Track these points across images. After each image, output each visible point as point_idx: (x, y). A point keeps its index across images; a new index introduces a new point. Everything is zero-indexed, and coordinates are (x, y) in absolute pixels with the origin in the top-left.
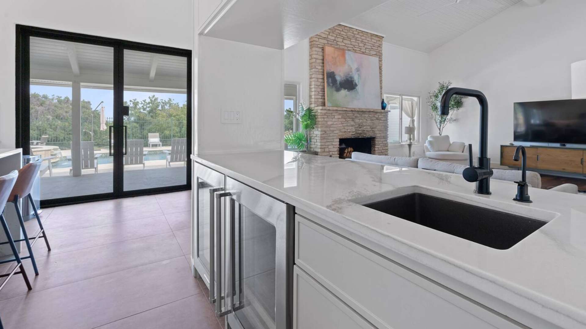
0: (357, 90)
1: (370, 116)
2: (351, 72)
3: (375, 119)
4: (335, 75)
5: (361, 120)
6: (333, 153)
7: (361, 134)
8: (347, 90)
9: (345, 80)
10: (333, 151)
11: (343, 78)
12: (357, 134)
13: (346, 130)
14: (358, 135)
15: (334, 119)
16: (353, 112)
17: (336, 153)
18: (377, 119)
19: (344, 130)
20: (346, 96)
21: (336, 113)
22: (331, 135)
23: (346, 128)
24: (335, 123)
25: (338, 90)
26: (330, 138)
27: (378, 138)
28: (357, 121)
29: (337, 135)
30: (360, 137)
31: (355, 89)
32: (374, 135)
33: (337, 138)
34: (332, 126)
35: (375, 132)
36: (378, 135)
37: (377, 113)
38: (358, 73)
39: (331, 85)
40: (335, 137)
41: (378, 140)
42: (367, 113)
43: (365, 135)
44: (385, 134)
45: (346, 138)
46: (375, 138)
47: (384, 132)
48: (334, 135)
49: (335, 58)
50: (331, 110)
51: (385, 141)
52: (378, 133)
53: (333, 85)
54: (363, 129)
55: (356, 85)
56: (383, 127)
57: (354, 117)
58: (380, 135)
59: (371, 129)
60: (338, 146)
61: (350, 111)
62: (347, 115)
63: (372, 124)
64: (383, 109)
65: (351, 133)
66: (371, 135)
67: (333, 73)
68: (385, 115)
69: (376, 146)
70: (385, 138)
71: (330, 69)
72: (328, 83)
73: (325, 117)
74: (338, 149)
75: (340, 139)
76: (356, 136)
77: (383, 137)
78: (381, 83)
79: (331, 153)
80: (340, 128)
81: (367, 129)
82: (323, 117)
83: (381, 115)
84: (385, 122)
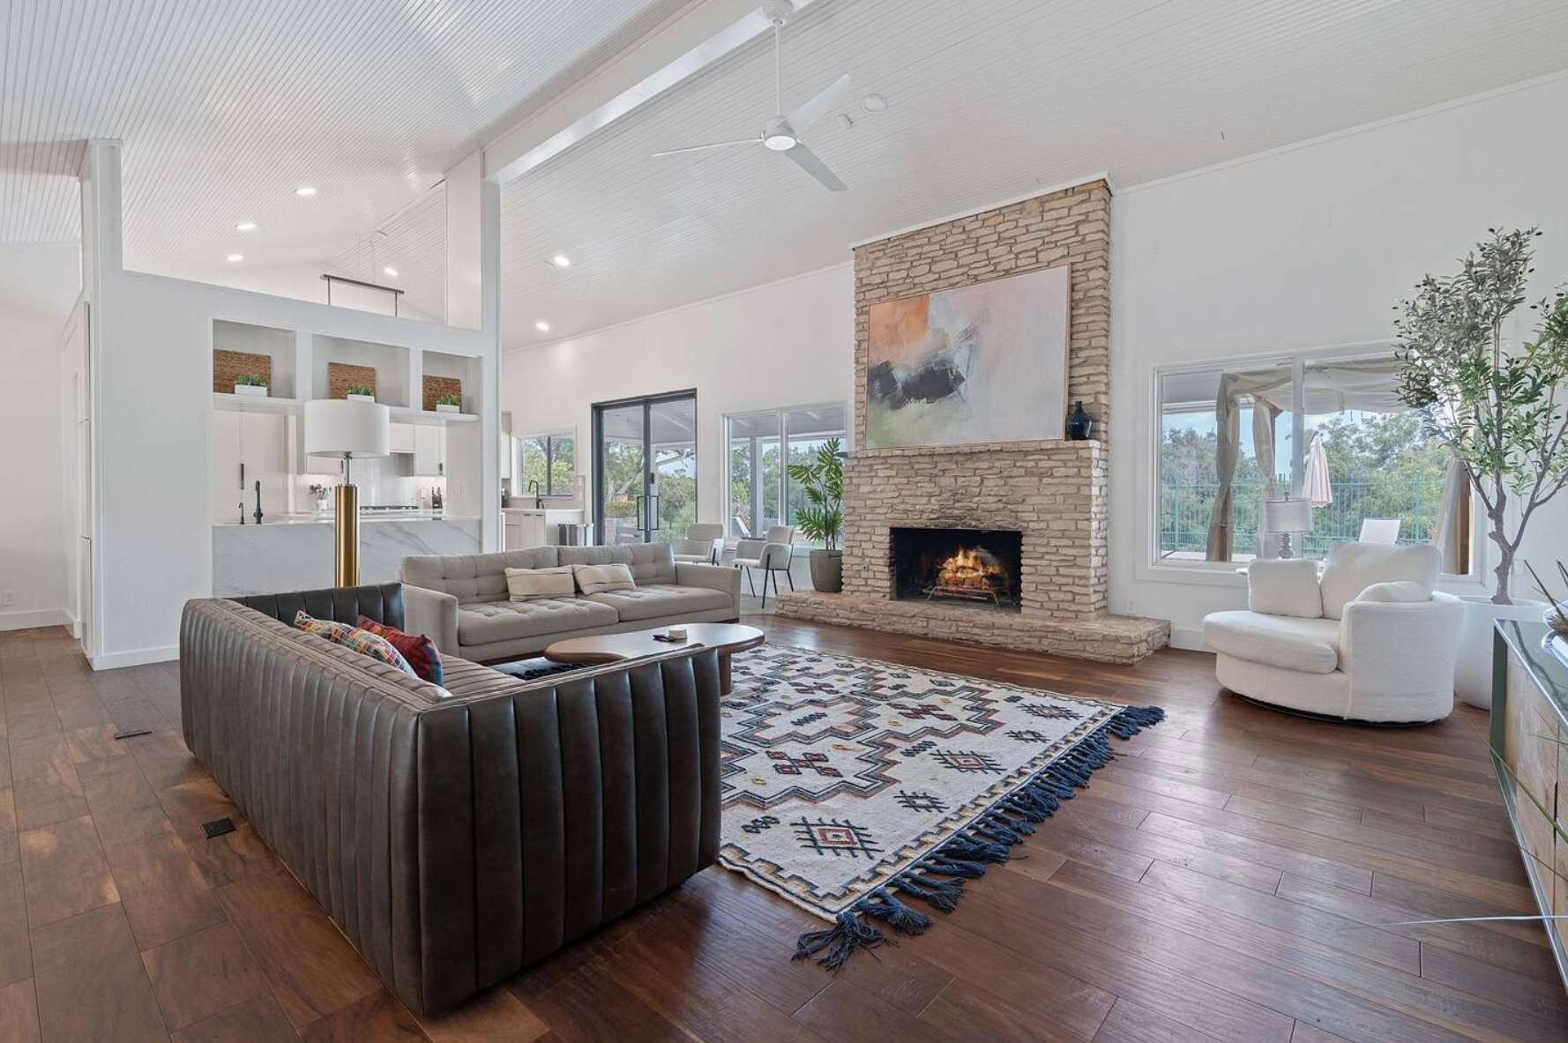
0: (959, 394)
1: (998, 464)
2: (945, 346)
3: (1023, 473)
4: (892, 370)
5: (963, 479)
6: (873, 560)
7: (960, 518)
8: (925, 400)
9: (921, 374)
10: (872, 557)
11: (917, 369)
12: (946, 517)
13: (908, 507)
14: (950, 521)
15: (874, 479)
16: (955, 458)
17: (881, 562)
18: (1029, 473)
19: (901, 507)
20: (921, 416)
21: (882, 464)
22: (869, 517)
23: (911, 500)
24: (879, 489)
25: (897, 405)
26: (865, 524)
27: (1030, 536)
28: (946, 481)
29: (882, 517)
30: (959, 528)
31: (956, 393)
32: (1015, 524)
33: (882, 526)
34: (871, 496)
35: (1019, 514)
36: (1032, 525)
37: (1027, 453)
38: (970, 342)
39: (879, 395)
40: (878, 524)
41: (1033, 540)
42: (986, 456)
43: (974, 523)
44: (1073, 523)
45: (907, 526)
46: (1020, 532)
47: (1065, 516)
48: (876, 517)
49: (896, 327)
50: (868, 457)
51: (1073, 546)
52: (1035, 519)
53: (885, 395)
54: (970, 504)
55: (959, 379)
56: (1060, 499)
57: (935, 472)
58: (1043, 525)
59: (1001, 506)
60: (887, 546)
61: (920, 455)
62: (916, 467)
63: (1006, 488)
64: (1075, 438)
65: (925, 516)
66: (1004, 524)
67: (887, 364)
68: (1073, 457)
69: (1023, 561)
70: (1069, 538)
71: (878, 358)
72: (871, 394)
73: (853, 474)
74: (887, 552)
75: (891, 529)
76: (943, 523)
77: (1059, 534)
78: (1089, 347)
79: (867, 560)
80: (891, 501)
81: (984, 506)
82: (849, 475)
83: (1049, 459)
84: (1070, 481)
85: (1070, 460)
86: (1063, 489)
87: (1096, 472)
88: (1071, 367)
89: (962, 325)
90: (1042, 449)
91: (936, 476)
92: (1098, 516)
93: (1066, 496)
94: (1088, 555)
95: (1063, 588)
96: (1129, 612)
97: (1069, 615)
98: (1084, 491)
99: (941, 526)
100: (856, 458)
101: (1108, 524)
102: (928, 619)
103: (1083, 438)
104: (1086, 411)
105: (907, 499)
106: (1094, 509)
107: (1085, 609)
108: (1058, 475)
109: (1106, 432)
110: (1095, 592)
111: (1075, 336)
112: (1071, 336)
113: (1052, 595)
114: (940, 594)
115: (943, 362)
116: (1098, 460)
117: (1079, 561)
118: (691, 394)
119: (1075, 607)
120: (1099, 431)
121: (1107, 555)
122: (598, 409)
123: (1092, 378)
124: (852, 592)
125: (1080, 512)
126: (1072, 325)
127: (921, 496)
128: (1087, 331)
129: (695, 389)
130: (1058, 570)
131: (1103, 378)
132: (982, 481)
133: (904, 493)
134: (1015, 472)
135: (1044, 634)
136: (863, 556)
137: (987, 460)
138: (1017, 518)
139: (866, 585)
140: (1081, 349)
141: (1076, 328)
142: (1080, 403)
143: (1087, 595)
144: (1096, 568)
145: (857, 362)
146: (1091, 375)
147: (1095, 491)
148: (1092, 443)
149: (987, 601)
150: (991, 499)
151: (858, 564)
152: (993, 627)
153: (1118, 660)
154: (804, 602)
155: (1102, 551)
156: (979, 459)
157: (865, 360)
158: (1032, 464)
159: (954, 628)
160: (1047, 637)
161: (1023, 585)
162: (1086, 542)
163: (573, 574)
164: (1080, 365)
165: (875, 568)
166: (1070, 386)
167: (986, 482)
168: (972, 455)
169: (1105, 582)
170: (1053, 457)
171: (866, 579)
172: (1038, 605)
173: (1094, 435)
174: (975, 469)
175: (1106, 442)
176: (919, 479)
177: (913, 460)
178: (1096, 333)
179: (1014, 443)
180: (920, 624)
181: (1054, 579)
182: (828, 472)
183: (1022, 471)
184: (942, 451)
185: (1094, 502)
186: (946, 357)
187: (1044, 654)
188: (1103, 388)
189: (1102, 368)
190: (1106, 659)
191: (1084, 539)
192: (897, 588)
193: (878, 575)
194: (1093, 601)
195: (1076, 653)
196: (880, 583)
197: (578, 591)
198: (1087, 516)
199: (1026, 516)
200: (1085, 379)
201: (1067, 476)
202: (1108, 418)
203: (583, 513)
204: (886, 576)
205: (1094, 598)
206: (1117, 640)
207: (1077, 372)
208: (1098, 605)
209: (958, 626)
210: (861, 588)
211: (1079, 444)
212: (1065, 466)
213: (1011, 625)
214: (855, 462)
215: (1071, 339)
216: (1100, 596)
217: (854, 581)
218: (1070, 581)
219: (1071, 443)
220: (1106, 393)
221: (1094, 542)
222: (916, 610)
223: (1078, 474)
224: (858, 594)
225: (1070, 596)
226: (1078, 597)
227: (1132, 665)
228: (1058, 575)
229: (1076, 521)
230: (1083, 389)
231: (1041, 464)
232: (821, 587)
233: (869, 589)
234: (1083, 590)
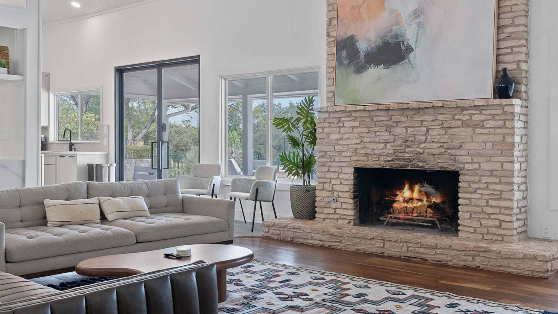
0: (410, 61)
1: (440, 117)
2: (398, 23)
3: (460, 125)
4: (356, 42)
5: (412, 129)
6: (340, 194)
7: (410, 160)
8: (382, 66)
9: (379, 46)
10: (340, 191)
11: (376, 41)
12: (399, 160)
13: (369, 151)
14: (402, 163)
15: (342, 129)
16: (406, 113)
17: (347, 195)
18: (465, 124)
19: (363, 151)
20: (379, 79)
21: (348, 117)
22: (337, 159)
23: (371, 146)
24: (346, 137)
25: (360, 70)
26: (334, 164)
27: (465, 175)
28: (399, 131)
29: (348, 159)
30: (409, 168)
31: (407, 60)
32: (454, 166)
33: (348, 166)
34: (339, 142)
35: (457, 158)
36: (467, 166)
37: (463, 109)
38: (418, 20)
39: (346, 62)
40: (345, 164)
41: (468, 178)
42: (431, 111)
43: (421, 164)
44: (499, 165)
45: (369, 167)
46: (458, 172)
47: (493, 159)
48: (342, 159)
49: (359, 7)
50: (336, 111)
51: (500, 183)
52: (470, 161)
53: (350, 62)
54: (418, 149)
55: (410, 49)
56: (489, 146)
57: (390, 123)
58: (476, 166)
59: (443, 150)
60: (352, 182)
61: (378, 110)
62: (375, 119)
63: (447, 137)
64: (501, 97)
65: (382, 158)
66: (445, 165)
67: (352, 37)
68: (500, 112)
69: (460, 195)
70: (496, 176)
71: (345, 32)
72: (339, 61)
73: (325, 125)
74: (352, 187)
75: (355, 168)
76: (396, 165)
77: (488, 173)
78: (513, 25)
79: (336, 193)
80: (355, 146)
81: (429, 150)
82: (321, 125)
83: (481, 113)
84: (498, 131)
85: (497, 115)
86: (492, 138)
87: (518, 125)
88: (498, 41)
89: (412, 6)
90: (475, 106)
91: (391, 126)
92: (520, 159)
93: (494, 143)
94: (512, 191)
95: (492, 217)
96: (544, 236)
97: (495, 238)
98: (508, 139)
99: (395, 167)
100: (327, 112)
101: (528, 165)
102: (384, 240)
103: (508, 97)
104: (510, 76)
105: (368, 145)
106: (516, 153)
107: (509, 233)
108: (488, 126)
109: (526, 92)
110: (518, 219)
111: (501, 16)
112: (499, 15)
113: (483, 222)
114: (394, 221)
115: (396, 36)
116: (520, 115)
117: (504, 195)
118: (195, 60)
119: (501, 232)
120: (521, 92)
121: (526, 190)
122: (120, 71)
123: (515, 50)
124: (324, 219)
125: (505, 156)
126: (499, 7)
127: (379, 142)
128: (511, 11)
129: (199, 56)
130: (487, 202)
131: (524, 49)
132: (428, 131)
133: (365, 140)
134: (454, 123)
135: (477, 253)
136: (333, 191)
137: (430, 115)
138: (455, 160)
139: (335, 213)
140: (506, 26)
141: (502, 10)
142: (505, 70)
143: (512, 222)
144: (518, 201)
145: (328, 35)
146: (514, 46)
147: (517, 139)
148: (515, 101)
149: (432, 226)
150: (435, 145)
151: (329, 197)
152: (436, 247)
153: (536, 274)
154: (285, 227)
155: (523, 187)
156: (425, 114)
157: (335, 34)
158: (467, 117)
159: (405, 249)
160: (479, 256)
161: (460, 214)
162: (510, 180)
163: (99, 204)
164: (505, 39)
165: (342, 200)
166: (498, 55)
167: (430, 132)
168: (420, 110)
169: (526, 212)
170: (483, 112)
171: (335, 209)
172: (472, 230)
173: (517, 94)
174: (422, 121)
175: (526, 100)
176: (377, 129)
177: (373, 113)
178: (518, 14)
179: (453, 101)
180: (378, 245)
181: (485, 209)
182: (305, 123)
183: (459, 123)
184: (395, 106)
185: (516, 148)
186: (399, 32)
187: (477, 269)
188: (523, 57)
189: (523, 42)
190: (526, 273)
191: (509, 177)
192: (360, 218)
193: (345, 206)
194: (515, 227)
195: (502, 269)
196: (346, 212)
197: (103, 218)
198: (510, 159)
199: (463, 159)
200: (509, 50)
201: (495, 127)
202: (528, 81)
203: (107, 155)
204: (351, 206)
205: (516, 224)
206: (534, 258)
207: (503, 44)
208: (519, 230)
209: (408, 247)
210: (331, 216)
211: (504, 101)
212: (493, 119)
213: (450, 246)
214: (327, 115)
215: (499, 18)
216: (521, 223)
217: (326, 211)
218: (497, 210)
219: (498, 101)
220: (526, 62)
221: (516, 180)
222: (375, 234)
223: (504, 126)
224: (328, 220)
225: (497, 223)
226: (503, 224)
227: (546, 278)
228: (488, 205)
229: (502, 163)
230: (507, 58)
231: (474, 118)
232: (298, 216)
233: (337, 216)
234: (508, 218)
